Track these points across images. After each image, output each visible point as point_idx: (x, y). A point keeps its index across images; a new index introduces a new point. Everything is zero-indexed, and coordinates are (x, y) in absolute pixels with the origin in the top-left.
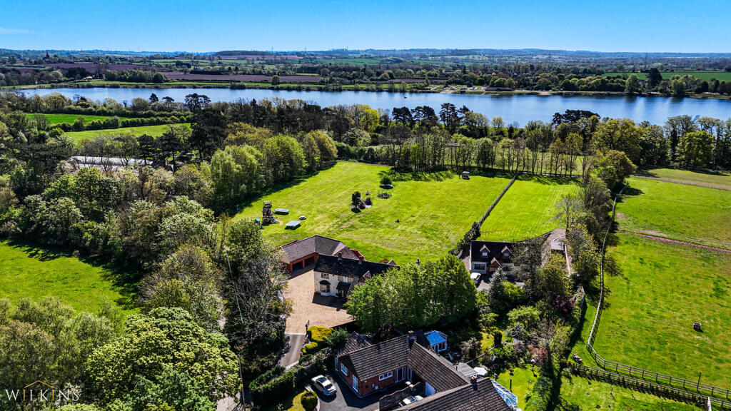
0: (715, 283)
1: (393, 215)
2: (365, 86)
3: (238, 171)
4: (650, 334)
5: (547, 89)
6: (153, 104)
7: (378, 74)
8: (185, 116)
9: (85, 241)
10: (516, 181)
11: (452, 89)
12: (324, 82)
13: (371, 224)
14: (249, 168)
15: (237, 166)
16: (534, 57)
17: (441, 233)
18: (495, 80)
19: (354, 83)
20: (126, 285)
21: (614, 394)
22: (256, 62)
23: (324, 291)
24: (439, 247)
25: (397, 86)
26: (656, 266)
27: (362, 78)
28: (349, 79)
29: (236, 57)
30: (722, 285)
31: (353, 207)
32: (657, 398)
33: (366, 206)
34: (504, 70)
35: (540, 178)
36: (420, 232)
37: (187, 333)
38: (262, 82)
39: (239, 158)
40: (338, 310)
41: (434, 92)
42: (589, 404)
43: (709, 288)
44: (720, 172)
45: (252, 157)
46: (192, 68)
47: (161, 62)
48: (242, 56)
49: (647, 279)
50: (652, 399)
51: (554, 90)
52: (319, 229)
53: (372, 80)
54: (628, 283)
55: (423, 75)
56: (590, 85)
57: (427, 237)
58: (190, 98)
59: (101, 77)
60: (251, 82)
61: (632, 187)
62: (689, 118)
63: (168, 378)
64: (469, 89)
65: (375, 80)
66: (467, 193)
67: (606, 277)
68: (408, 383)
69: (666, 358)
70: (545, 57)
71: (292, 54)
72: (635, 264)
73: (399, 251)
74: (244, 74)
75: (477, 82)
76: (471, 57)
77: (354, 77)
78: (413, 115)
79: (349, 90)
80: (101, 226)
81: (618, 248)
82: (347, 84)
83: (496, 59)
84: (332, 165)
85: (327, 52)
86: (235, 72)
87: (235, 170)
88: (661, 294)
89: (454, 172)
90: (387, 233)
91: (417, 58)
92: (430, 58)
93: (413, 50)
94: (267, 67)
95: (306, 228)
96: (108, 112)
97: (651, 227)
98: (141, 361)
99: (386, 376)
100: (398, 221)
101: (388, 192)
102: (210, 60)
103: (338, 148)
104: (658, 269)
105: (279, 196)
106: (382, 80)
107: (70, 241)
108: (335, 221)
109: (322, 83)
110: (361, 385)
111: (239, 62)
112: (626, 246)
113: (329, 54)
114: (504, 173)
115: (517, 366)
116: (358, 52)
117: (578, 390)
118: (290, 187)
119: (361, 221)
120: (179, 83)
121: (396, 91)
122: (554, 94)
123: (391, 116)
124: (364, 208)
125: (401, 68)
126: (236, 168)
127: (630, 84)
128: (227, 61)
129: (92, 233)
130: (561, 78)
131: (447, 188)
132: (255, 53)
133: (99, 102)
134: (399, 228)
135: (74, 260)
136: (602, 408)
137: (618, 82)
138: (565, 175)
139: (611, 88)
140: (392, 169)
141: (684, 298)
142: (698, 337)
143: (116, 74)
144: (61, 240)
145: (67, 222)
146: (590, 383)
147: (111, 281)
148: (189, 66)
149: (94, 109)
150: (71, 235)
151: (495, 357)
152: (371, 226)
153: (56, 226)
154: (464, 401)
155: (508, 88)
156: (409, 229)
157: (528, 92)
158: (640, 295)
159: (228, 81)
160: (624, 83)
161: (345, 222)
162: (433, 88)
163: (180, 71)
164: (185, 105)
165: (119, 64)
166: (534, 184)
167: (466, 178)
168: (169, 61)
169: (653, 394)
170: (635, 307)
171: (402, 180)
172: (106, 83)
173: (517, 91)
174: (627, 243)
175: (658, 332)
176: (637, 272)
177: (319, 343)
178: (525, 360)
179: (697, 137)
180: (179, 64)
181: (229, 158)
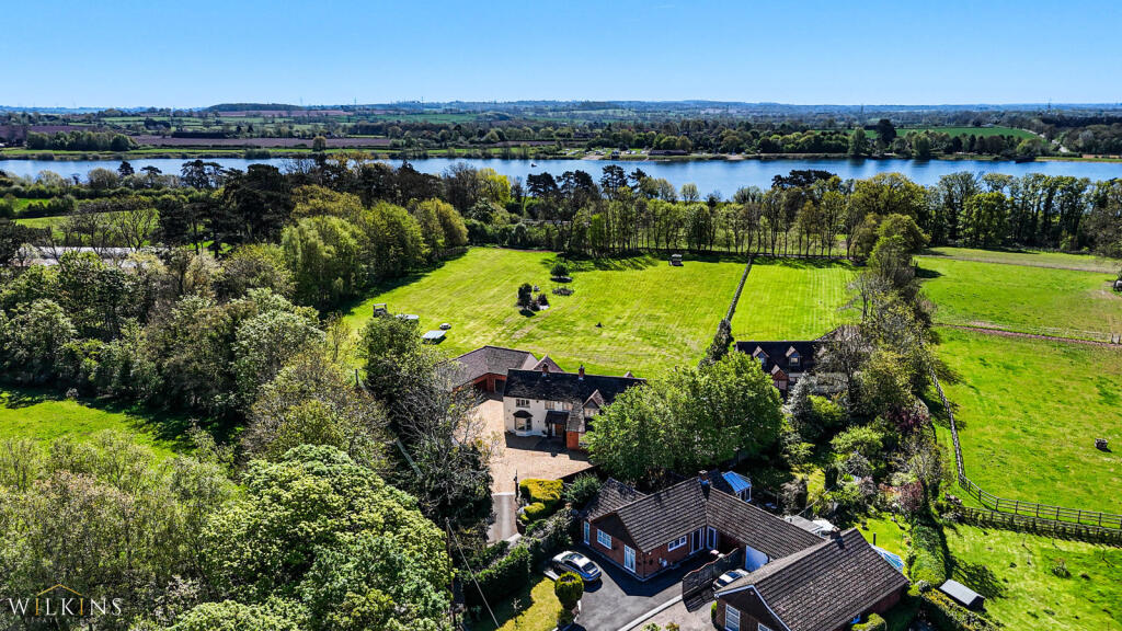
0: (1097, 386)
1: (588, 317)
2: (465, 152)
3: (330, 256)
4: (1040, 459)
5: (739, 151)
6: (126, 178)
7: (482, 134)
8: (186, 195)
9: (87, 374)
10: (753, 266)
11: (598, 154)
12: (398, 146)
13: (559, 332)
14: (344, 252)
15: (327, 248)
16: (702, 112)
17: (673, 339)
18: (661, 139)
19: (446, 147)
20: (178, 437)
21: (1027, 545)
22: (278, 120)
23: (522, 429)
24: (678, 358)
25: (514, 151)
26: (1007, 368)
27: (456, 140)
28: (437, 141)
29: (244, 114)
30: (1108, 388)
31: (521, 309)
32: (1090, 545)
33: (541, 307)
34: (667, 127)
35: (785, 260)
36: (641, 339)
37: (362, 484)
38: (296, 147)
39: (328, 235)
40: (554, 456)
41: (572, 159)
42: (997, 562)
43: (1093, 394)
44: (1023, 250)
45: (346, 234)
46: (173, 129)
47: (117, 121)
48: (254, 112)
49: (1002, 385)
50: (1085, 548)
51: (748, 153)
52: (478, 342)
53: (472, 142)
54: (978, 393)
55: (549, 134)
56: (798, 144)
57: (655, 345)
58: (189, 168)
59: (19, 144)
60: (278, 147)
61: (922, 267)
62: (970, 176)
63: (371, 549)
64: (623, 154)
65: (477, 143)
66: (687, 283)
67: (943, 386)
68: (715, 552)
69: (1076, 490)
70: (718, 111)
71: (335, 108)
72: (975, 366)
73: (618, 367)
74: (263, 137)
75: (633, 143)
76: (610, 112)
77: (443, 138)
78: (560, 185)
79: (439, 157)
80: (114, 346)
81: (942, 347)
82: (434, 148)
83: (649, 115)
84: (462, 253)
85: (390, 106)
86: (248, 135)
87: (324, 254)
88: (1032, 406)
89: (654, 257)
90: (590, 342)
91: (531, 114)
92: (550, 114)
93: (522, 102)
94: (297, 127)
95: (455, 340)
96: (48, 192)
97: (975, 316)
98: (301, 529)
99: (677, 543)
100: (599, 326)
101: (568, 286)
102: (200, 117)
103: (467, 227)
104: (1011, 372)
105: (393, 298)
106: (488, 142)
107: (56, 375)
108: (500, 329)
109: (395, 146)
110: (641, 559)
111: (250, 120)
112: (954, 343)
113: (394, 109)
114: (730, 257)
115: (869, 516)
116: (438, 106)
117: (974, 544)
118: (407, 284)
119: (541, 327)
120: (156, 151)
121: (513, 157)
122: (749, 158)
123: (525, 187)
124: (538, 309)
125: (511, 126)
126: (327, 251)
127: (855, 142)
128: (231, 120)
129: (98, 359)
130: (756, 135)
131: (655, 279)
132: (275, 107)
133: (29, 178)
134: (605, 334)
135: (70, 406)
136: (1019, 566)
137: (837, 139)
138: (822, 256)
139: (830, 149)
140: (558, 256)
141: (1066, 409)
142: (1109, 460)
143: (47, 138)
144: (41, 372)
145: (50, 342)
146: (986, 534)
147: (150, 432)
148: (167, 125)
149: (23, 189)
150: (59, 364)
151: (836, 505)
152: (560, 334)
153: (30, 350)
154: (831, 566)
155: (681, 151)
156: (621, 335)
157: (711, 155)
158: (1002, 408)
159: (240, 147)
160: (847, 141)
161: (515, 329)
162: (570, 152)
163: (153, 134)
164: (182, 179)
165: (45, 124)
166: (781, 269)
167: (677, 263)
168: (132, 119)
169: (1083, 540)
170: (1001, 424)
171: (582, 270)
172: (29, 152)
173: (694, 155)
174: (952, 339)
175: (1050, 455)
176: (984, 377)
177: (546, 502)
178: (876, 507)
179: (990, 200)
180: (149, 123)
181: (313, 236)
